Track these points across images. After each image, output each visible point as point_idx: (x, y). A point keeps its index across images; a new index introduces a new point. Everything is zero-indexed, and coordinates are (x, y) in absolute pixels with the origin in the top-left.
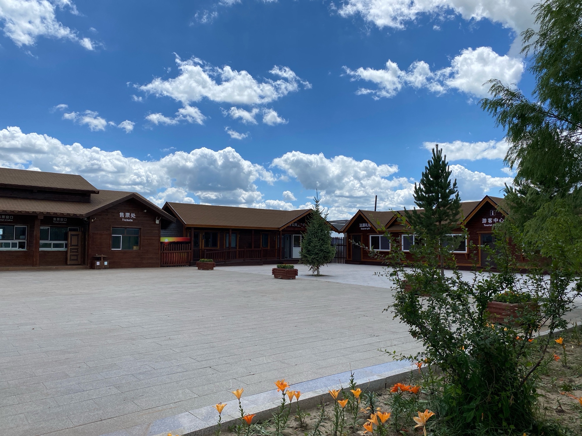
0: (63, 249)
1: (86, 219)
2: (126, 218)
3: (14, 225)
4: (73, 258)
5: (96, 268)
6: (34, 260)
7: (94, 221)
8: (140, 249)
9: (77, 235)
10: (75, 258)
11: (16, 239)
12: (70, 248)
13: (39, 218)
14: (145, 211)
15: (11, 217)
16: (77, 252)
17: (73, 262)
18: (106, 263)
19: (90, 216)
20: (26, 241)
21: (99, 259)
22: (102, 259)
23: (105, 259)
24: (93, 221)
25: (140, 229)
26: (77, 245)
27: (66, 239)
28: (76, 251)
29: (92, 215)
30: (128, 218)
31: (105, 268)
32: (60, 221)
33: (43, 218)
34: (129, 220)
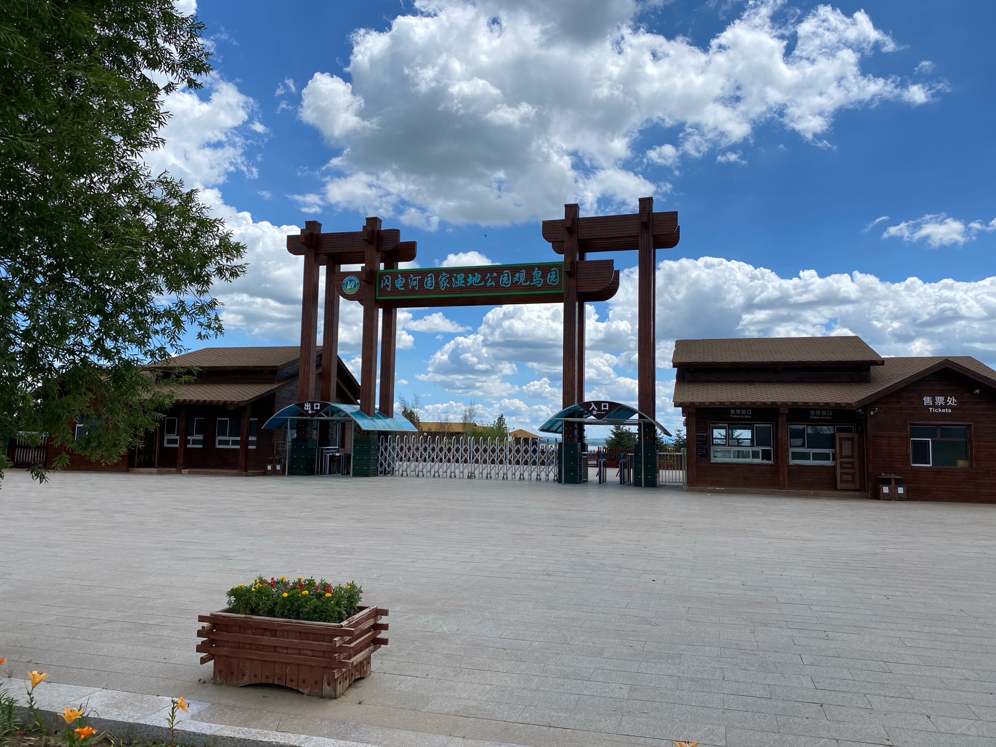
0: (829, 463)
1: (860, 411)
2: (937, 407)
3: (753, 424)
4: (846, 477)
5: (882, 497)
6: (781, 478)
7: (875, 414)
8: (971, 465)
9: (851, 439)
10: (849, 478)
11: (757, 445)
12: (839, 460)
13: (781, 412)
14: (978, 391)
15: (749, 412)
16: (853, 468)
17: (845, 486)
18: (901, 490)
19: (867, 405)
20: (772, 449)
21: (887, 482)
22: (893, 483)
23: (898, 483)
24: (872, 413)
25: (969, 426)
26: (852, 457)
27: (833, 446)
28: (851, 466)
29: (871, 404)
30: (942, 407)
31: (900, 498)
32: (821, 416)
33: (787, 412)
34: (944, 411)
